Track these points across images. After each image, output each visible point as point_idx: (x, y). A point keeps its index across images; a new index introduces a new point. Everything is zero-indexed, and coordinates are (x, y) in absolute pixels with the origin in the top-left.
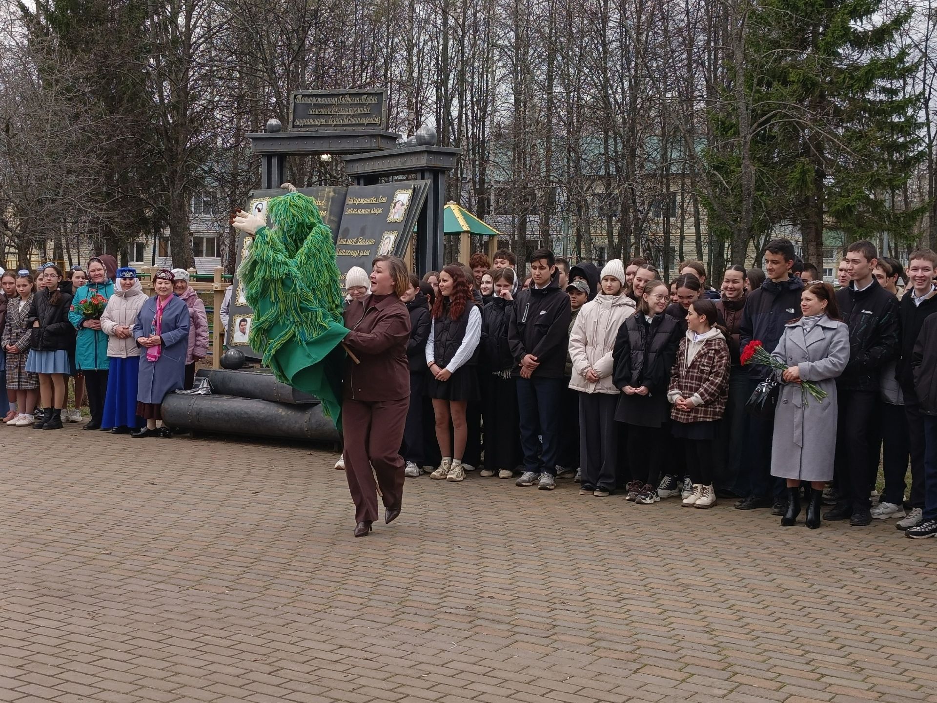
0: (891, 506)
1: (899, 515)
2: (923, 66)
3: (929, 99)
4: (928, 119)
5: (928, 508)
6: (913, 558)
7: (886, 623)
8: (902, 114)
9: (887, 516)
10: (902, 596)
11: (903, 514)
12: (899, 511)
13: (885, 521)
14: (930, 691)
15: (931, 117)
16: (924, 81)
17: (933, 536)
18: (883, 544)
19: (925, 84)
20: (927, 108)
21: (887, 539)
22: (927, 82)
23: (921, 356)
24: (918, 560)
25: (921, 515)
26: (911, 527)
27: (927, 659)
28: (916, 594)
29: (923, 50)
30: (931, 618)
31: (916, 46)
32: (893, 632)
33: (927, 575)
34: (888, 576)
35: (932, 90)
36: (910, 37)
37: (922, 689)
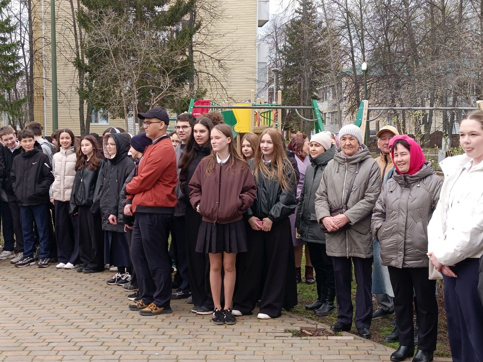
0: (8, 252)
1: (12, 256)
2: (19, 27)
3: (24, 44)
4: (24, 54)
5: (26, 252)
6: (18, 277)
7: (3, 312)
8: (9, 51)
9: (6, 258)
10: (11, 297)
11: (14, 255)
12: (12, 254)
13: (5, 260)
14: (23, 341)
15: (25, 53)
16: (21, 35)
17: (29, 265)
18: (4, 272)
19: (21, 36)
20: (23, 49)
21: (5, 269)
22: (22, 35)
23: (15, 177)
24: (21, 278)
25: (23, 255)
26: (18, 262)
27: (22, 326)
28: (19, 295)
29: (19, 19)
30: (25, 306)
31: (15, 16)
32: (6, 315)
33: (25, 285)
34: (5, 288)
35: (25, 40)
36: (12, 12)
37: (19, 341)
